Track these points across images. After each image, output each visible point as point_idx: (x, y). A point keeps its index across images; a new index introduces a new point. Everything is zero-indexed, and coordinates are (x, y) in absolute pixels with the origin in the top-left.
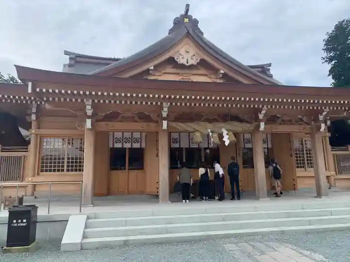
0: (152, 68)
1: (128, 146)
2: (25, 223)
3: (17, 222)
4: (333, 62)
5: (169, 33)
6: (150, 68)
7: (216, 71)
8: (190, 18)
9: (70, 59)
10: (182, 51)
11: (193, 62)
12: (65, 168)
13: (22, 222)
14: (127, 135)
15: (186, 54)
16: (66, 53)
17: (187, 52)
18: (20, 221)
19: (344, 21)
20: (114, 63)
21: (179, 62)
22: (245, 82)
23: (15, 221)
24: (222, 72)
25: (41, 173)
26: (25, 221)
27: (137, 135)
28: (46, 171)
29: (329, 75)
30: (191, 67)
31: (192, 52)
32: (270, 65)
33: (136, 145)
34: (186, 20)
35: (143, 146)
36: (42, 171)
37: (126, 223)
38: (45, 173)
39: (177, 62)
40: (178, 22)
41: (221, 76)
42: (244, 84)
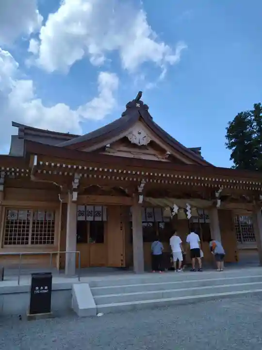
0: (108, 146)
1: (90, 219)
2: (46, 290)
3: (39, 289)
4: (234, 148)
5: (123, 116)
6: (107, 146)
7: (163, 151)
8: (141, 103)
9: (20, 130)
10: (135, 133)
11: (145, 142)
12: (30, 241)
13: (44, 289)
14: (90, 208)
15: (139, 135)
16: (14, 124)
17: (139, 133)
18: (42, 288)
19: (242, 113)
20: (74, 139)
21: (132, 142)
22: (188, 162)
23: (37, 288)
24: (168, 153)
25: (5, 246)
26: (46, 288)
27: (98, 209)
28: (10, 243)
29: (231, 159)
30: (143, 147)
31: (143, 134)
32: (200, 148)
33: (98, 219)
34: (138, 105)
35: (105, 219)
36: (6, 243)
37: (124, 290)
38: (8, 246)
39: (130, 142)
40: (130, 106)
41: (167, 156)
42: (187, 164)
